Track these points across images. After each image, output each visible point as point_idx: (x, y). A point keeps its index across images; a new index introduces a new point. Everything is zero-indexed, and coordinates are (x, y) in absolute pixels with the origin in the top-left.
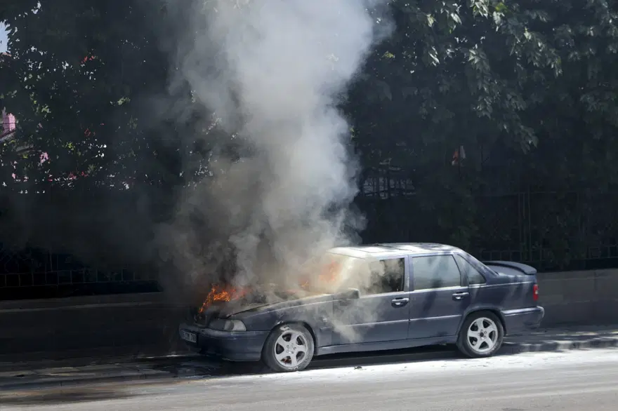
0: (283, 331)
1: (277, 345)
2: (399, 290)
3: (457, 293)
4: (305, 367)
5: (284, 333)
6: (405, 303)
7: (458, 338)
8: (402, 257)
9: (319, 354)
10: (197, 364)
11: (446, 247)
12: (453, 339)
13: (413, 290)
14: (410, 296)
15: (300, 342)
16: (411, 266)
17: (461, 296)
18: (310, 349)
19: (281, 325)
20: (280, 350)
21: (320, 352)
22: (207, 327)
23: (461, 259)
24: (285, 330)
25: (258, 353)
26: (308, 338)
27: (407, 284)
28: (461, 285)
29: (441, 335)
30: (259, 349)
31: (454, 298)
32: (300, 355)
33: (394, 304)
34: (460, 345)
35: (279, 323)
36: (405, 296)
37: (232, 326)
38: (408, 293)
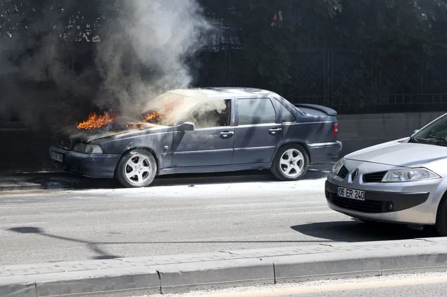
0: (133, 155)
1: (128, 165)
2: (226, 125)
3: (273, 129)
4: (149, 184)
5: (132, 157)
6: (231, 135)
7: (272, 165)
8: (229, 98)
9: (160, 174)
10: (63, 179)
11: (265, 92)
12: (268, 166)
13: (237, 125)
14: (235, 130)
15: (146, 164)
16: (237, 106)
17: (276, 131)
18: (153, 169)
19: (131, 150)
20: (130, 170)
21: (162, 173)
22: (72, 150)
23: (277, 101)
24: (134, 154)
25: (111, 171)
26: (152, 161)
27: (233, 120)
28: (276, 122)
29: (259, 161)
30: (113, 169)
31: (270, 132)
32: (145, 174)
33: (221, 136)
34: (274, 171)
35: (129, 148)
36: (231, 130)
37: (92, 150)
38: (234, 127)
